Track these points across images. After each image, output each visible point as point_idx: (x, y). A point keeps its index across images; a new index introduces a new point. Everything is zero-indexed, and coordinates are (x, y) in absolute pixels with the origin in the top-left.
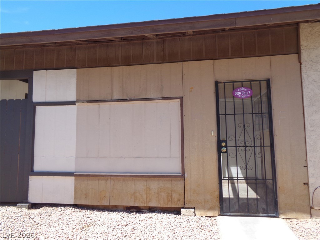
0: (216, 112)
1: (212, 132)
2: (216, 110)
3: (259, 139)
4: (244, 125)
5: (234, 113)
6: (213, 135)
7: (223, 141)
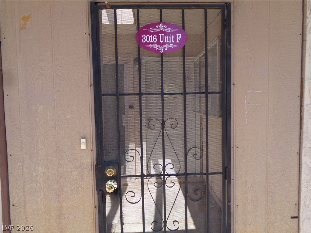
0: (93, 86)
1: (83, 140)
2: (92, 83)
3: (198, 156)
4: (163, 123)
5: (138, 92)
6: (84, 147)
7: (109, 164)
